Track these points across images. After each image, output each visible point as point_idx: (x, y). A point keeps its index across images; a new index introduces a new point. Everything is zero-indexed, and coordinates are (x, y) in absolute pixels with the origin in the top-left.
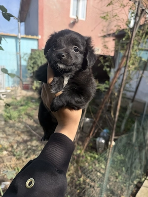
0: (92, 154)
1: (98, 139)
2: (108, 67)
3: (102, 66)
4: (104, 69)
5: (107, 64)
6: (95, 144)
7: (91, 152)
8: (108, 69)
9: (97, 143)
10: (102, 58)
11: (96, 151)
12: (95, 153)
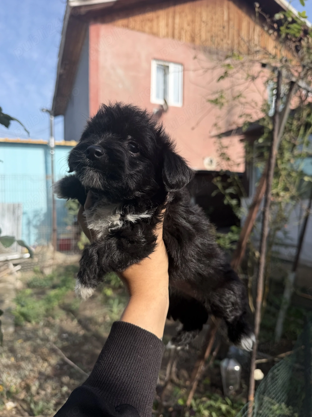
0: (212, 403)
1: (224, 363)
2: (232, 196)
3: (221, 197)
4: (225, 202)
5: (230, 190)
6: (219, 374)
7: (209, 398)
8: (234, 202)
9: (223, 374)
10: (219, 179)
11: (223, 395)
12: (220, 399)
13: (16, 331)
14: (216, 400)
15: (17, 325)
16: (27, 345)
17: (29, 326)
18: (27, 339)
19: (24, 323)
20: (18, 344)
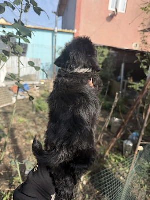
0: (117, 157)
1: (125, 142)
2: (145, 64)
3: (139, 64)
4: (141, 67)
5: (145, 61)
6: (123, 146)
7: (116, 155)
8: (145, 67)
9: (124, 146)
10: (139, 54)
11: (123, 155)
12: (121, 156)
13: (36, 114)
14: (119, 156)
15: (37, 111)
16: (41, 120)
17: (42, 112)
18: (41, 118)
19: (39, 111)
20: (37, 119)
